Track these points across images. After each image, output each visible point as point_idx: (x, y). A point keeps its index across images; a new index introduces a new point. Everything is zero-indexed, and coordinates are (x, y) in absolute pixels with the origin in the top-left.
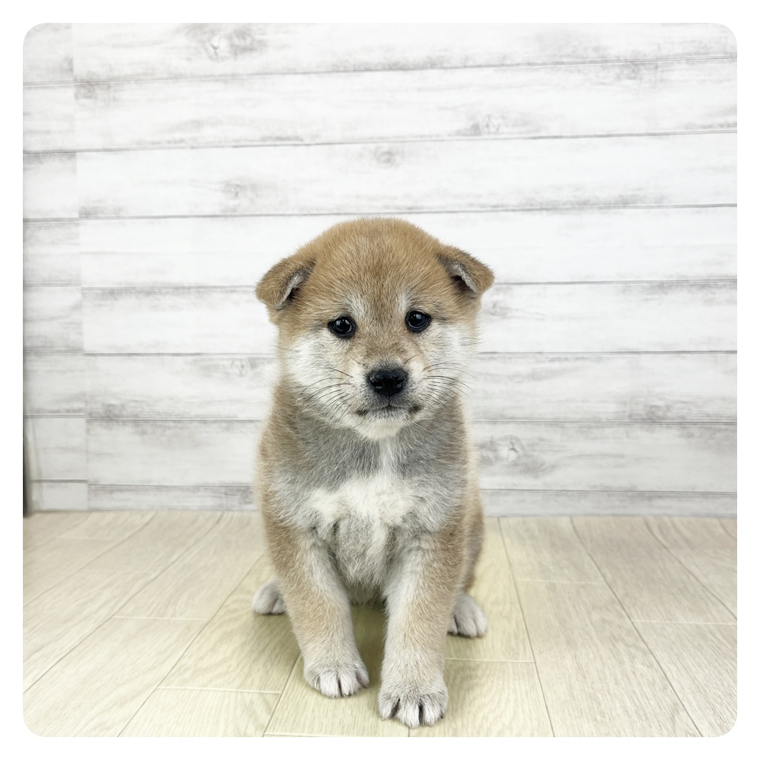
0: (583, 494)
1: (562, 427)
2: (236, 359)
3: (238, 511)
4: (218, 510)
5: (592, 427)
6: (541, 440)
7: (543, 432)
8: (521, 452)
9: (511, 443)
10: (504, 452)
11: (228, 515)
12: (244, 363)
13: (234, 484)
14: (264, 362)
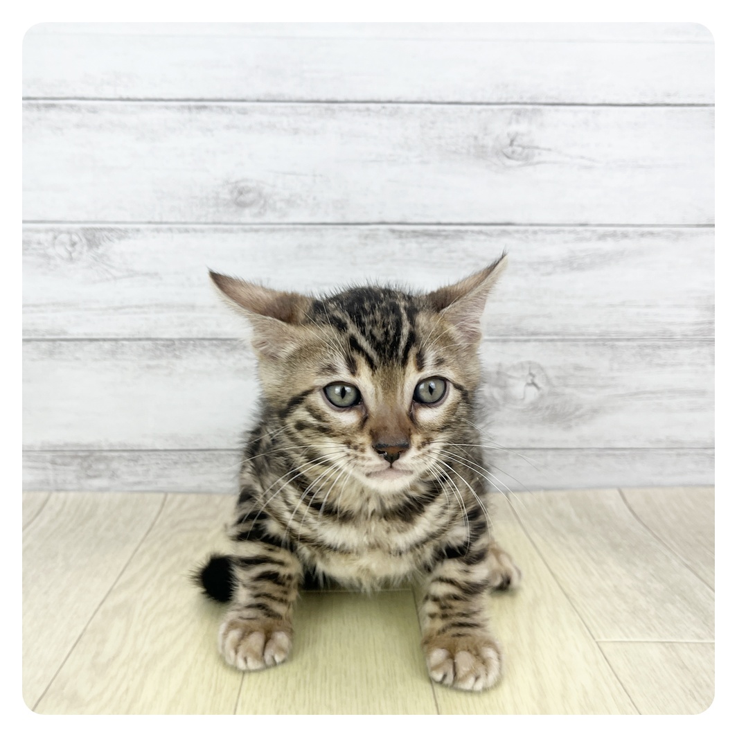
0: (639, 453)
1: (612, 347)
2: (61, 232)
3: (74, 490)
4: (41, 490)
5: (659, 347)
6: (578, 368)
7: (581, 356)
8: (545, 389)
9: (531, 374)
10: (519, 388)
11: (57, 499)
12: (75, 238)
13: (66, 445)
14: (109, 235)
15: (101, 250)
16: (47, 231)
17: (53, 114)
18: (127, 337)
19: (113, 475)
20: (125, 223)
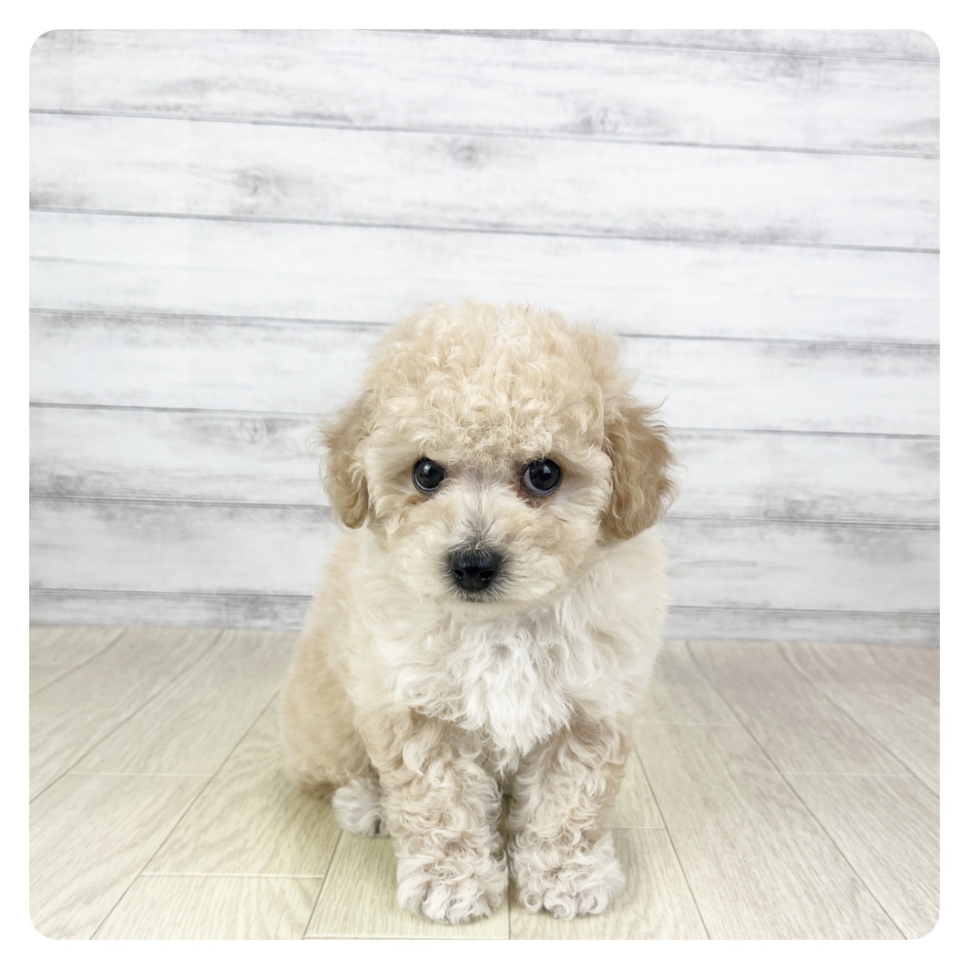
0: (703, 611)
2: (245, 420)
3: (243, 628)
4: (216, 627)
5: (717, 526)
11: (228, 634)
12: (258, 425)
13: (239, 591)
14: (286, 425)
15: (277, 435)
16: (235, 419)
17: (247, 331)
18: (293, 503)
19: (275, 616)
20: (297, 414)
